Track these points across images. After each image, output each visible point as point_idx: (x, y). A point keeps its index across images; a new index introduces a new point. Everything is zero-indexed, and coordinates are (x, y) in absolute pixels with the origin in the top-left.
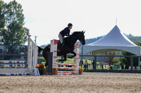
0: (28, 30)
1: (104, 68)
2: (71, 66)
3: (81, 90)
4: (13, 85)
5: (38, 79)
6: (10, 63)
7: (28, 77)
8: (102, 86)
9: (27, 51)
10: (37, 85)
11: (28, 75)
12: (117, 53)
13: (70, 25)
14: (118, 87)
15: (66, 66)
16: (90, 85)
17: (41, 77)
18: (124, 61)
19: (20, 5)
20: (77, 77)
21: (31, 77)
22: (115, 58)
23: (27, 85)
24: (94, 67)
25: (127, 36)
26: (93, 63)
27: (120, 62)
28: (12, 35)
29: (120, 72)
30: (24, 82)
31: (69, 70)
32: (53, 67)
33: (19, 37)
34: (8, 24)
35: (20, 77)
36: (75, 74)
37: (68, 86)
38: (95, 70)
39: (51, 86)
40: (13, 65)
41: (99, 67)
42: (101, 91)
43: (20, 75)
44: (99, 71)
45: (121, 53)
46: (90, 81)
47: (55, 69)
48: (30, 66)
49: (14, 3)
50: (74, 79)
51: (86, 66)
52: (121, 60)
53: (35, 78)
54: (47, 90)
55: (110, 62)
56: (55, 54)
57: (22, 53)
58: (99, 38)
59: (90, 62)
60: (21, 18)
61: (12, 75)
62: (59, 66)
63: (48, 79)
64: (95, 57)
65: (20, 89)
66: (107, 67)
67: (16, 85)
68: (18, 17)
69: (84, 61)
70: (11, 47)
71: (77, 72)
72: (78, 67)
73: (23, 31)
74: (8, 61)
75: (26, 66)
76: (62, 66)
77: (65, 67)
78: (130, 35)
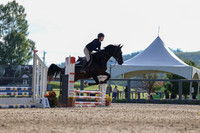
0: (33, 43)
1: (141, 97)
2: (94, 95)
3: (109, 129)
4: (11, 122)
5: (47, 113)
6: (8, 90)
7: (33, 110)
8: (138, 122)
9: (31, 72)
10: (46, 122)
11: (33, 107)
12: (159, 75)
13: (101, 36)
14: (161, 124)
15: (88, 94)
16: (120, 122)
17: (52, 110)
18: (169, 87)
19: (21, 7)
20: (103, 110)
21: (38, 110)
22: (157, 83)
23: (31, 121)
24: (127, 96)
25: (174, 52)
26: (126, 91)
27: (163, 89)
28: (10, 51)
29: (164, 102)
30: (27, 117)
31: (92, 100)
32: (69, 96)
33: (21, 53)
34: (5, 34)
35: (22, 111)
36: (101, 106)
37: (90, 123)
38: (128, 100)
39: (66, 123)
40: (12, 93)
41: (134, 96)
42: (137, 129)
43: (22, 107)
44: (134, 101)
45: (165, 76)
46: (121, 116)
47: (71, 99)
48: (36, 95)
49: (14, 4)
50: (99, 113)
51: (115, 95)
52: (165, 86)
53: (42, 111)
54: (60, 129)
55: (150, 89)
56: (71, 78)
57: (25, 76)
58: (133, 55)
59: (121, 88)
60: (24, 25)
61: (11, 107)
62: (78, 94)
63: (61, 112)
64: (129, 81)
65: (22, 127)
66: (145, 96)
67: (16, 122)
68: (19, 24)
69: (113, 87)
70: (10, 67)
71: (102, 103)
72: (104, 96)
73: (26, 45)
74: (4, 88)
75: (31, 95)
76: (82, 94)
77: (85, 96)
78: (178, 51)
